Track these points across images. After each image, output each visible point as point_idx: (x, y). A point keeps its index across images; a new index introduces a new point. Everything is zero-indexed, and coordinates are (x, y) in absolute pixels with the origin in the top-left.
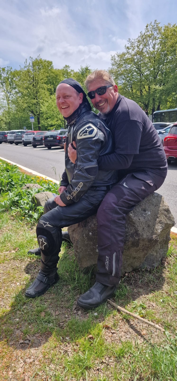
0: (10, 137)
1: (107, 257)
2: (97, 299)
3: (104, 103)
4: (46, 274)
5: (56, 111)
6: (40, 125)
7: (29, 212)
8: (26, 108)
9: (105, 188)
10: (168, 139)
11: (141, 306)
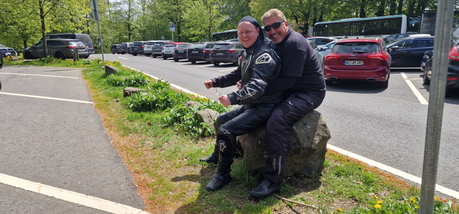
0: (146, 49)
1: (274, 159)
2: (266, 192)
3: (277, 35)
4: (223, 174)
5: (200, 19)
6: (180, 35)
7: (192, 127)
8: (165, 15)
9: (273, 105)
10: (330, 58)
11: (301, 198)
